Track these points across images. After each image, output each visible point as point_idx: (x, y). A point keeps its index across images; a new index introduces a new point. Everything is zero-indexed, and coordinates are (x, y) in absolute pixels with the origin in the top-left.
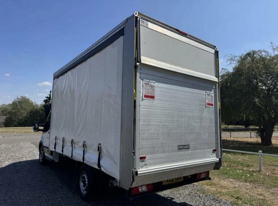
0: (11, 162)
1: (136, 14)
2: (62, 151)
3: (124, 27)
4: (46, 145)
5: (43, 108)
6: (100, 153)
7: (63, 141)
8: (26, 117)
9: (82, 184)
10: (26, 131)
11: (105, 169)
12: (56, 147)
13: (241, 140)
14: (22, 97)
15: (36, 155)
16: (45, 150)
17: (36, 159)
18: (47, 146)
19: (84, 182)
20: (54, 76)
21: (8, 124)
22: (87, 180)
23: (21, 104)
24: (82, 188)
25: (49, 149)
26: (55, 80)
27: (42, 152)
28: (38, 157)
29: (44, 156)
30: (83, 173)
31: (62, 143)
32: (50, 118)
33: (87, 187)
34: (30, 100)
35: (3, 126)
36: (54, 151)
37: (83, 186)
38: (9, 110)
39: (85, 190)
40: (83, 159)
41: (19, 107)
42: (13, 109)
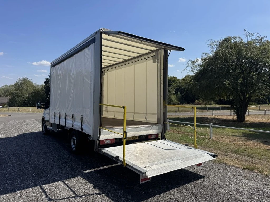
0: (20, 133)
1: (101, 30)
2: (59, 122)
3: (95, 37)
4: (47, 119)
5: (43, 88)
6: (82, 121)
7: (59, 115)
8: (28, 98)
9: (73, 144)
10: (29, 110)
11: (85, 131)
12: (55, 120)
13: (221, 118)
14: (23, 78)
15: (40, 128)
16: (47, 123)
17: (40, 131)
18: (49, 120)
19: (74, 142)
20: (51, 65)
21: (11, 104)
22: (75, 140)
23: (23, 85)
24: (73, 146)
25: (50, 122)
26: (52, 68)
27: (44, 125)
28: (41, 130)
29: (46, 127)
30: (74, 136)
31: (59, 117)
32: (49, 98)
33: (76, 145)
34: (31, 81)
35: (7, 106)
36: (53, 123)
37: (73, 145)
38: (12, 91)
39: (75, 147)
40: (73, 126)
41: (21, 88)
42: (15, 90)
